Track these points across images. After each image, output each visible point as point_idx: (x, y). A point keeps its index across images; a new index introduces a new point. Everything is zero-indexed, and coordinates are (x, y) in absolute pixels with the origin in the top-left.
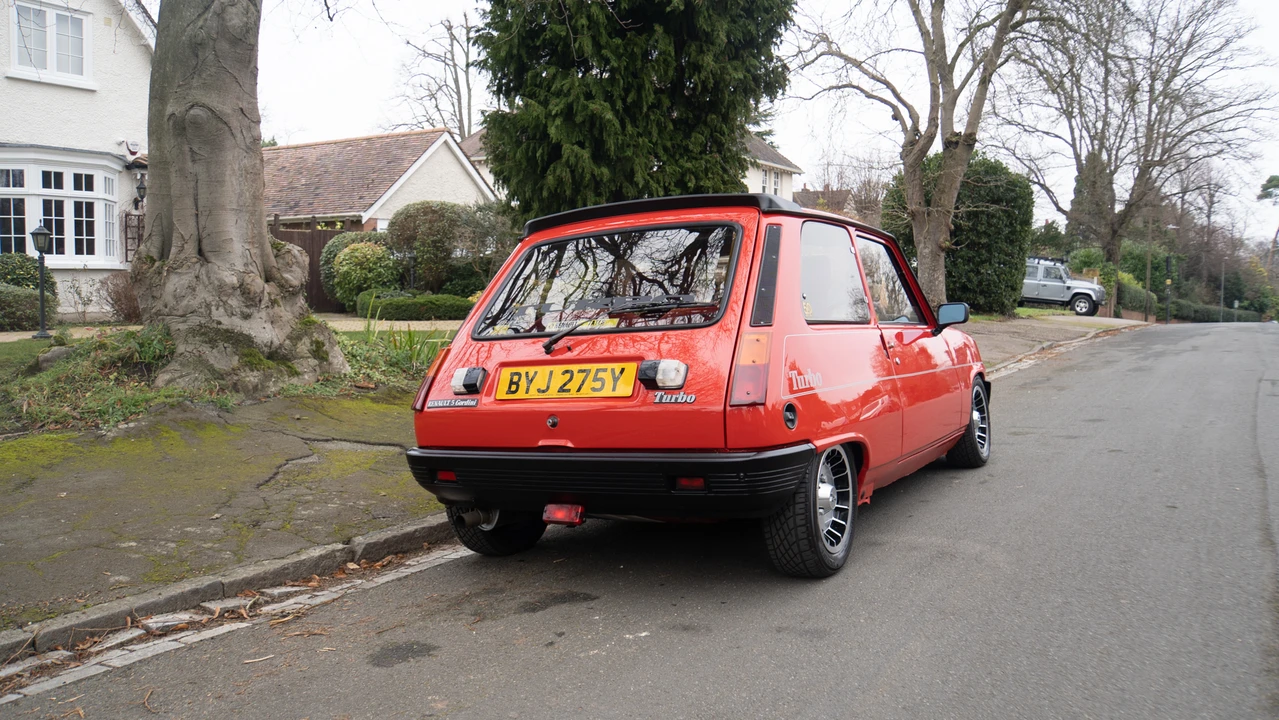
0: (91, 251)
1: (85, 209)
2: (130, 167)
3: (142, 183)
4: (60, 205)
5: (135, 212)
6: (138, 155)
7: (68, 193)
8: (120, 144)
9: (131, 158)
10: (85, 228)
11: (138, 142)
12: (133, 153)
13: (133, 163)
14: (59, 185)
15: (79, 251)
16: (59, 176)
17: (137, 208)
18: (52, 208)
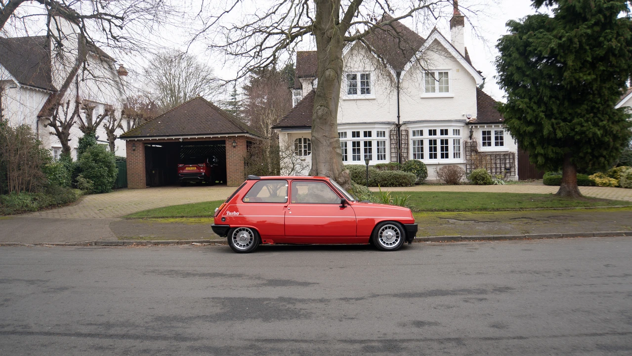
0: (447, 157)
1: (445, 142)
2: (468, 124)
3: (471, 130)
4: (435, 141)
5: (469, 141)
6: (471, 119)
7: (438, 137)
8: (463, 115)
9: (468, 120)
10: (445, 149)
11: (471, 114)
12: (469, 118)
13: (469, 122)
14: (435, 134)
15: (442, 157)
16: (435, 131)
17: (471, 139)
18: (433, 142)
